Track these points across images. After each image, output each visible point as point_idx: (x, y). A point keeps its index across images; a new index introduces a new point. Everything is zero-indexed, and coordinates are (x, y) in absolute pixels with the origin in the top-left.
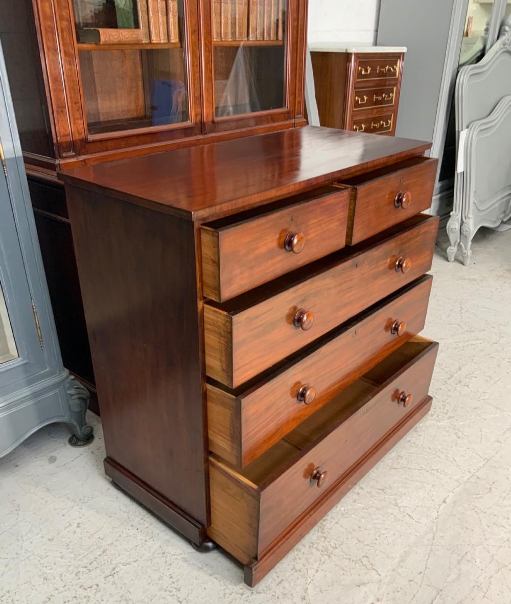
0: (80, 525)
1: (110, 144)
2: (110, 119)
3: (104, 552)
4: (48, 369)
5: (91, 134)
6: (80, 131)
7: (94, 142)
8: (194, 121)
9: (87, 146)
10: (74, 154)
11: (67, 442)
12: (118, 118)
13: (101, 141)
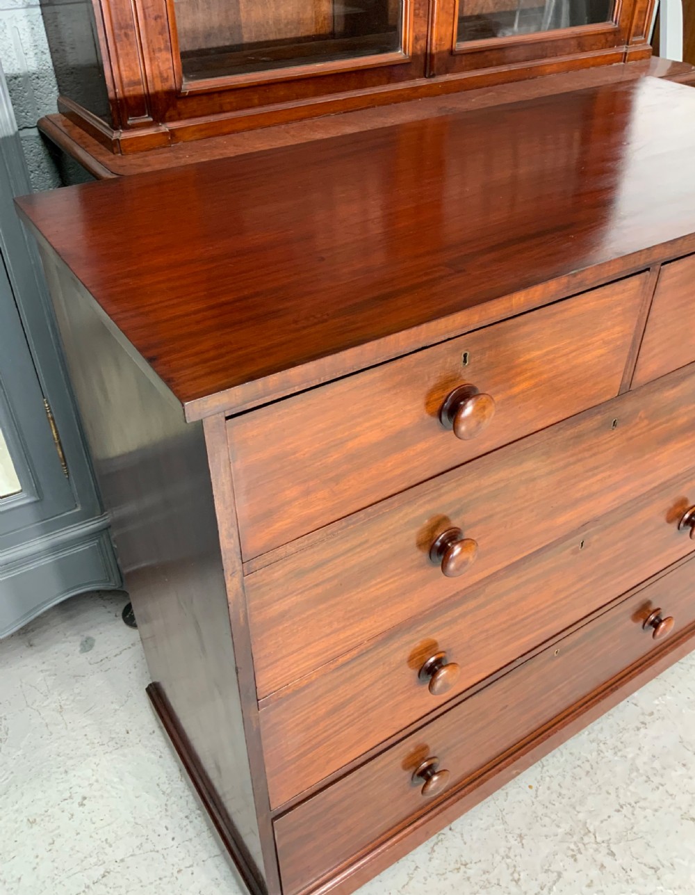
0: (85, 802)
1: (228, 99)
2: (263, 39)
3: (104, 876)
4: (78, 509)
5: (189, 79)
6: (165, 75)
7: (194, 95)
8: (410, 51)
9: (180, 104)
10: (151, 119)
11: (120, 613)
12: (279, 37)
13: (209, 93)
